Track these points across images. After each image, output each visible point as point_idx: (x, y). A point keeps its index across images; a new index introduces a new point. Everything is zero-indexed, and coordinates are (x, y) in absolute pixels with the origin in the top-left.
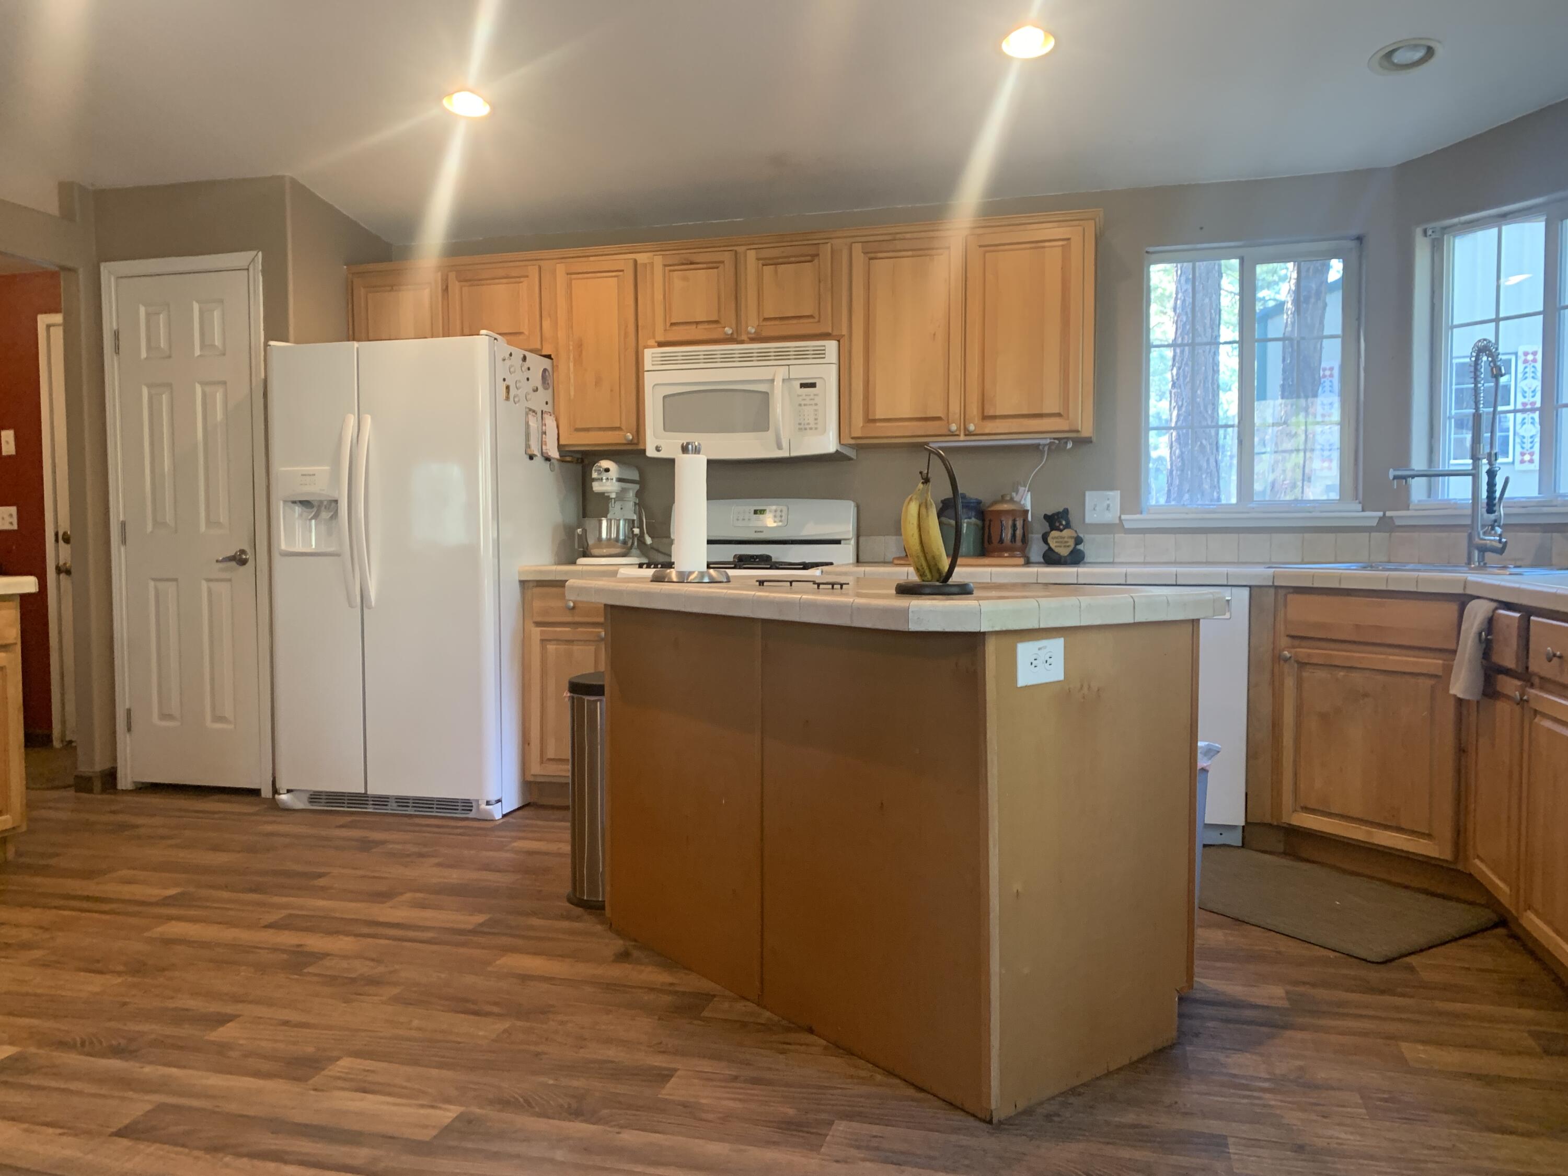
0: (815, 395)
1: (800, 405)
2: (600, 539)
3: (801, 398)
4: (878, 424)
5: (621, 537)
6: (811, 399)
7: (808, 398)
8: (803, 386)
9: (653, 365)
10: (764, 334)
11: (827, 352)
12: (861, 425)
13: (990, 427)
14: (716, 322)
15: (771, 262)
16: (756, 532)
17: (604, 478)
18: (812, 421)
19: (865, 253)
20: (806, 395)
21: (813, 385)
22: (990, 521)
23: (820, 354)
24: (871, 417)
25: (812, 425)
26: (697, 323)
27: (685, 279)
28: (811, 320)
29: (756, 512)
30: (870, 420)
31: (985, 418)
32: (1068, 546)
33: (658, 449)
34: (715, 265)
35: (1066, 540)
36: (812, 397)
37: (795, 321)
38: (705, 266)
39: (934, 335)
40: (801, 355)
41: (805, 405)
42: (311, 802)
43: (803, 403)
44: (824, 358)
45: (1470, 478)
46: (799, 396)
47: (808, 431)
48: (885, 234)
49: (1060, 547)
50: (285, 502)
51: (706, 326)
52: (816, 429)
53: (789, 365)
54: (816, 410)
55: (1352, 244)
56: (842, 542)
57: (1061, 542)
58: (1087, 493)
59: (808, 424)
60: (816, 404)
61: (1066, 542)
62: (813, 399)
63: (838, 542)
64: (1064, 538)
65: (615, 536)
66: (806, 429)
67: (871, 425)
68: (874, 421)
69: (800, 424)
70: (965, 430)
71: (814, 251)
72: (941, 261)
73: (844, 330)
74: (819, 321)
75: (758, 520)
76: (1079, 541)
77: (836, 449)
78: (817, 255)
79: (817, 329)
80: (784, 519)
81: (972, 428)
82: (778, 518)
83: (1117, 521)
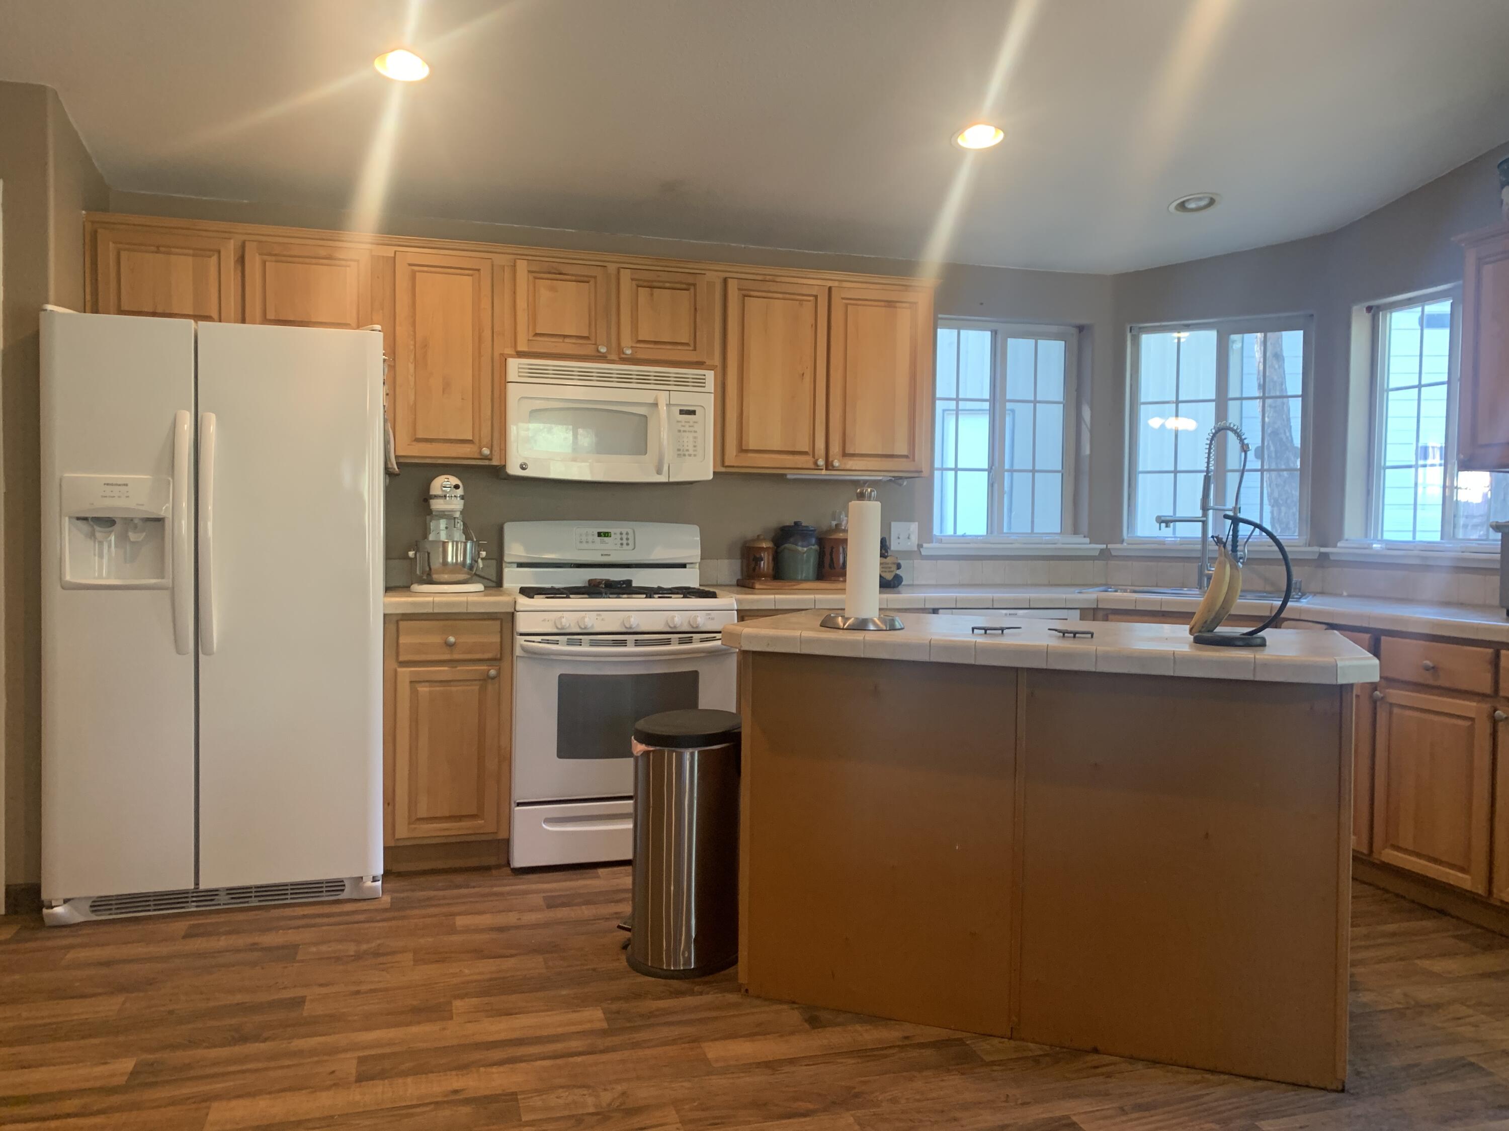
0: (695, 422)
1: (680, 431)
2: (445, 563)
3: (680, 424)
4: (750, 455)
5: (468, 561)
6: (690, 426)
7: (687, 425)
8: (682, 412)
9: (519, 376)
10: (641, 355)
11: (707, 381)
12: (735, 454)
13: (851, 464)
14: (587, 338)
15: (645, 284)
16: (602, 555)
17: (448, 495)
18: (691, 448)
19: (739, 289)
20: (686, 422)
21: (693, 413)
22: (832, 548)
23: (700, 382)
24: (744, 448)
25: (691, 452)
26: (565, 336)
27: (552, 289)
28: (686, 348)
29: (599, 534)
30: (742, 450)
31: (845, 454)
32: (892, 572)
33: (523, 467)
34: (586, 279)
35: (890, 565)
36: (691, 424)
37: (669, 347)
38: (574, 278)
39: (803, 374)
40: (681, 382)
41: (684, 431)
42: (93, 911)
43: (682, 429)
44: (704, 387)
45: (1200, 524)
46: (678, 422)
47: (687, 457)
48: (757, 274)
49: (885, 572)
50: (70, 518)
51: (574, 341)
52: (695, 455)
53: (669, 391)
54: (695, 438)
55: (1074, 331)
56: (688, 566)
57: (886, 568)
58: (893, 524)
59: (687, 450)
60: (695, 432)
61: (890, 568)
62: (692, 426)
63: (683, 566)
64: (888, 564)
65: (462, 559)
66: (684, 455)
67: (743, 455)
68: (747, 451)
69: (679, 450)
70: (828, 466)
71: (690, 280)
72: (809, 306)
73: (717, 360)
74: (695, 349)
75: (602, 542)
76: (899, 566)
77: (711, 477)
78: (694, 285)
79: (693, 357)
80: (631, 542)
81: (836, 463)
82: (625, 542)
83: (916, 549)
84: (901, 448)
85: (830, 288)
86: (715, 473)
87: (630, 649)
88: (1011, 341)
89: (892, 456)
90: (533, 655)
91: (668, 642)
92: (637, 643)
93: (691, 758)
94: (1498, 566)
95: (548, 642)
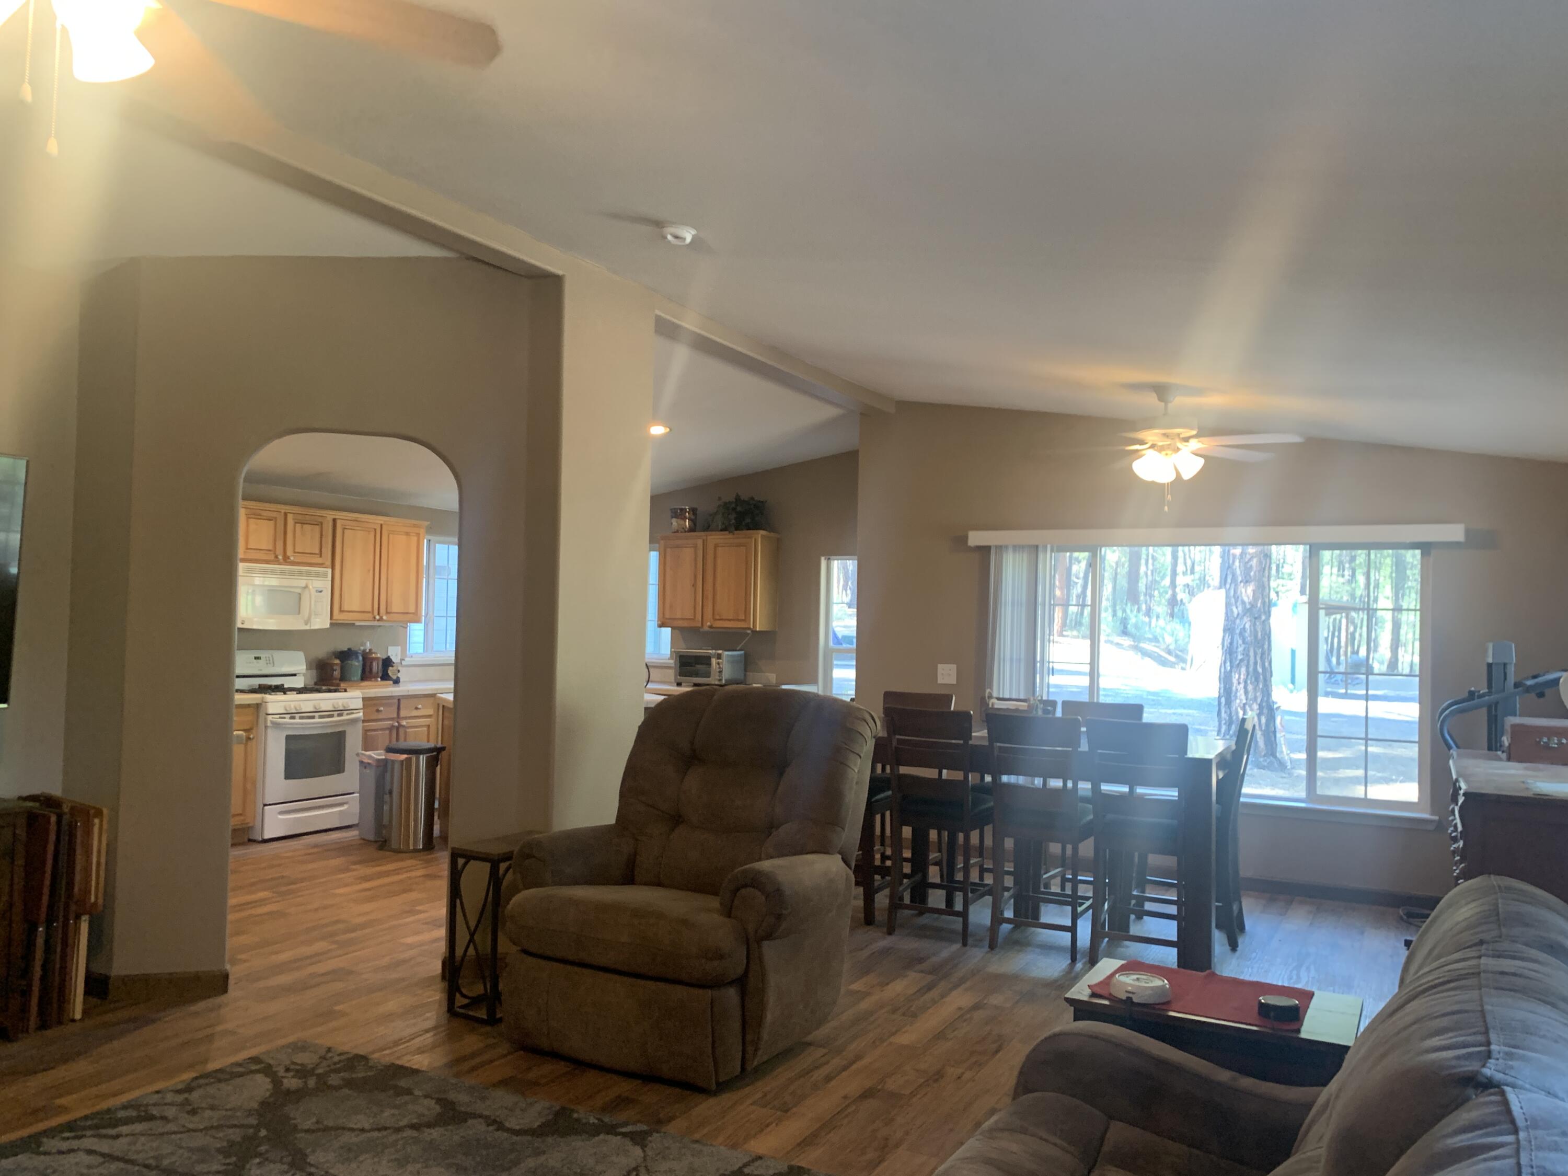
0: (321, 597)
3: (316, 598)
7: (318, 598)
8: (317, 591)
10: (297, 560)
11: (328, 575)
12: (337, 614)
14: (271, 551)
15: (300, 522)
18: (319, 611)
19: (342, 525)
20: (318, 596)
21: (321, 592)
22: (371, 662)
23: (325, 575)
24: (342, 609)
25: (319, 613)
26: (261, 549)
27: (257, 523)
28: (316, 556)
29: (255, 658)
30: (341, 611)
31: (387, 613)
34: (272, 518)
35: (395, 671)
37: (309, 555)
38: (265, 517)
39: (369, 570)
40: (316, 574)
41: (317, 602)
43: (317, 600)
44: (327, 577)
46: (315, 596)
48: (349, 517)
49: (393, 675)
51: (266, 552)
52: (320, 615)
53: (311, 580)
54: (321, 605)
56: (298, 675)
57: (393, 672)
58: (389, 648)
60: (321, 602)
62: (320, 599)
63: (294, 675)
64: (391, 670)
67: (343, 614)
68: (343, 611)
70: (381, 619)
71: (320, 520)
72: (372, 534)
73: (329, 563)
74: (321, 556)
75: (258, 663)
76: (399, 671)
77: (328, 626)
78: (322, 523)
79: (319, 560)
80: (271, 661)
81: (384, 618)
82: (268, 662)
83: (399, 661)
84: (412, 610)
85: (381, 525)
86: (331, 624)
87: (317, 720)
88: (437, 545)
89: (407, 613)
90: (276, 725)
91: (332, 716)
92: (321, 717)
93: (423, 759)
94: (673, 665)
95: (280, 718)
